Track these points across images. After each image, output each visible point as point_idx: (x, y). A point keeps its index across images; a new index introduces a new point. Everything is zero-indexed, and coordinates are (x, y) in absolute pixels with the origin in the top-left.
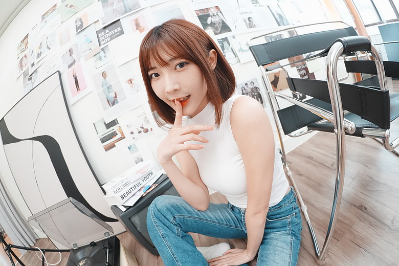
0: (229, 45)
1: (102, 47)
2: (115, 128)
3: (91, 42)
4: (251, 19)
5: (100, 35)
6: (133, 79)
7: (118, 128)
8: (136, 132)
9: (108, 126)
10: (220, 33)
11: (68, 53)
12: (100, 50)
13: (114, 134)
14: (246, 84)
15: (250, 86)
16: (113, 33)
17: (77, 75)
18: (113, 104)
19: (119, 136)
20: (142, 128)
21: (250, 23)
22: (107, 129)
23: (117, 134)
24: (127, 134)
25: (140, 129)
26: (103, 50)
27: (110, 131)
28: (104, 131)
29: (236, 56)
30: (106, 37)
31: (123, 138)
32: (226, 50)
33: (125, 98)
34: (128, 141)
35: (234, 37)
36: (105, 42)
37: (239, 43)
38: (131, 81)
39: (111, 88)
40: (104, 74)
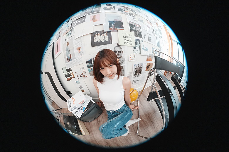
0: (139, 44)
2: (70, 72)
3: (68, 27)
5: (73, 23)
6: (81, 48)
7: (72, 73)
8: (79, 76)
10: (137, 36)
11: (59, 33)
13: (70, 75)
15: (140, 66)
16: (79, 22)
17: (58, 44)
18: (69, 61)
19: (72, 76)
20: (82, 75)
21: (150, 39)
22: (68, 72)
24: (75, 76)
25: (81, 75)
26: (71, 30)
27: (68, 73)
28: (66, 73)
29: (140, 50)
30: (75, 24)
31: (74, 77)
32: (137, 46)
33: (75, 58)
34: (76, 79)
35: (142, 41)
36: (74, 26)
38: (79, 49)
39: (69, 52)
40: (68, 43)
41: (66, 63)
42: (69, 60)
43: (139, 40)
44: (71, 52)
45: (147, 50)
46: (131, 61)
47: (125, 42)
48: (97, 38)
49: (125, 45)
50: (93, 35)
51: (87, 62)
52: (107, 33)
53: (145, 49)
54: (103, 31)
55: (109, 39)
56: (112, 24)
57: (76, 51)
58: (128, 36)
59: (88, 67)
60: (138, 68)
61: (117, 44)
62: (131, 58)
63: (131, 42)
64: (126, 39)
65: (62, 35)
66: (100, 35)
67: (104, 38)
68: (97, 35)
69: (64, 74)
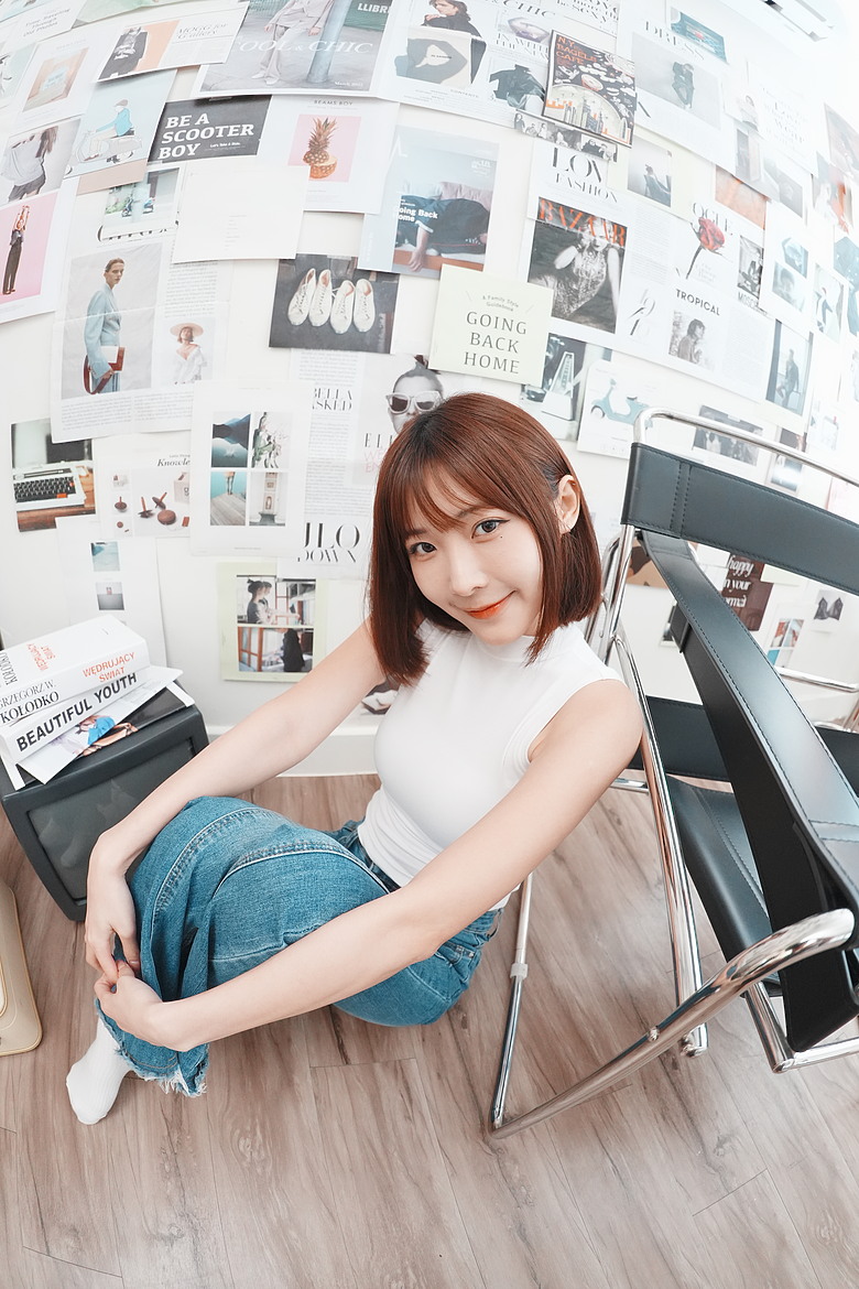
0: (576, 372)
1: (157, 167)
2: (76, 469)
3: (130, 133)
4: (698, 331)
5: (171, 122)
6: (201, 331)
7: (84, 473)
8: (134, 508)
9: (56, 452)
10: (573, 317)
11: (37, 141)
12: (143, 178)
13: (66, 487)
16: (220, 135)
17: (26, 235)
18: (99, 389)
19: (77, 498)
20: (159, 503)
21: (688, 341)
22: (51, 459)
23: (73, 491)
24: (104, 502)
25: (151, 506)
26: (153, 179)
27: (57, 472)
28: (34, 462)
29: (576, 415)
30: (188, 138)
31: (86, 510)
32: (554, 382)
33: (147, 383)
34: (100, 526)
35: (607, 354)
36: (174, 155)
37: (613, 383)
38: (189, 334)
39: (113, 328)
40: (113, 268)
41: (66, 394)
42: (100, 380)
43: (577, 347)
44: (126, 337)
47: (472, 349)
48: (314, 303)
49: (469, 369)
50: (292, 274)
51: (219, 431)
52: (373, 278)
53: (620, 407)
54: (354, 260)
55: (378, 319)
56: (417, 217)
57: (166, 344)
58: (503, 314)
59: (218, 460)
61: (420, 359)
63: (511, 356)
64: (484, 332)
65: (70, 184)
66: (330, 284)
67: (352, 307)
68: (317, 279)
69: (15, 472)
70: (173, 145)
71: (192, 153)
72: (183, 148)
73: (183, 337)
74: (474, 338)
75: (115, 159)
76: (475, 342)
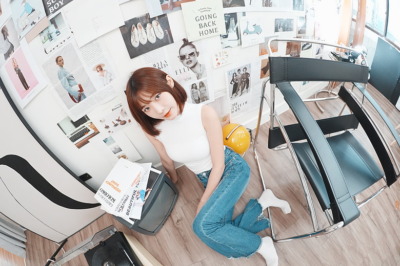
0: (236, 23)
1: (52, 16)
2: (86, 125)
3: (34, 10)
6: (104, 65)
7: (90, 124)
8: (112, 126)
9: (76, 124)
10: (230, 6)
12: (49, 23)
13: (87, 131)
14: (239, 70)
15: (242, 72)
17: (20, 68)
18: (79, 100)
19: (92, 131)
22: (76, 127)
23: (89, 131)
24: (100, 128)
25: (116, 122)
26: (53, 21)
27: (81, 129)
28: (71, 130)
29: (239, 37)
31: (97, 133)
32: (230, 29)
33: (95, 90)
34: (104, 134)
35: (244, 14)
36: (55, 8)
37: (248, 22)
38: (100, 68)
39: (72, 80)
40: (59, 60)
41: (69, 107)
42: (78, 98)
43: (234, 15)
44: (78, 80)
45: (258, 30)
46: (219, 66)
47: (201, 30)
48: (139, 37)
49: (202, 37)
50: (127, 30)
52: (157, 19)
53: (251, 29)
54: (148, 15)
55: (165, 33)
57: (94, 76)
58: (209, 13)
60: (239, 76)
61: (184, 40)
62: (218, 61)
63: (214, 27)
64: (203, 22)
65: (23, 42)
66: (143, 28)
67: (154, 32)
68: (137, 28)
69: (67, 135)
70: (53, 5)
71: (62, 4)
72: (58, 4)
73: (98, 70)
74: (201, 26)
75: (34, 23)
76: (201, 27)
